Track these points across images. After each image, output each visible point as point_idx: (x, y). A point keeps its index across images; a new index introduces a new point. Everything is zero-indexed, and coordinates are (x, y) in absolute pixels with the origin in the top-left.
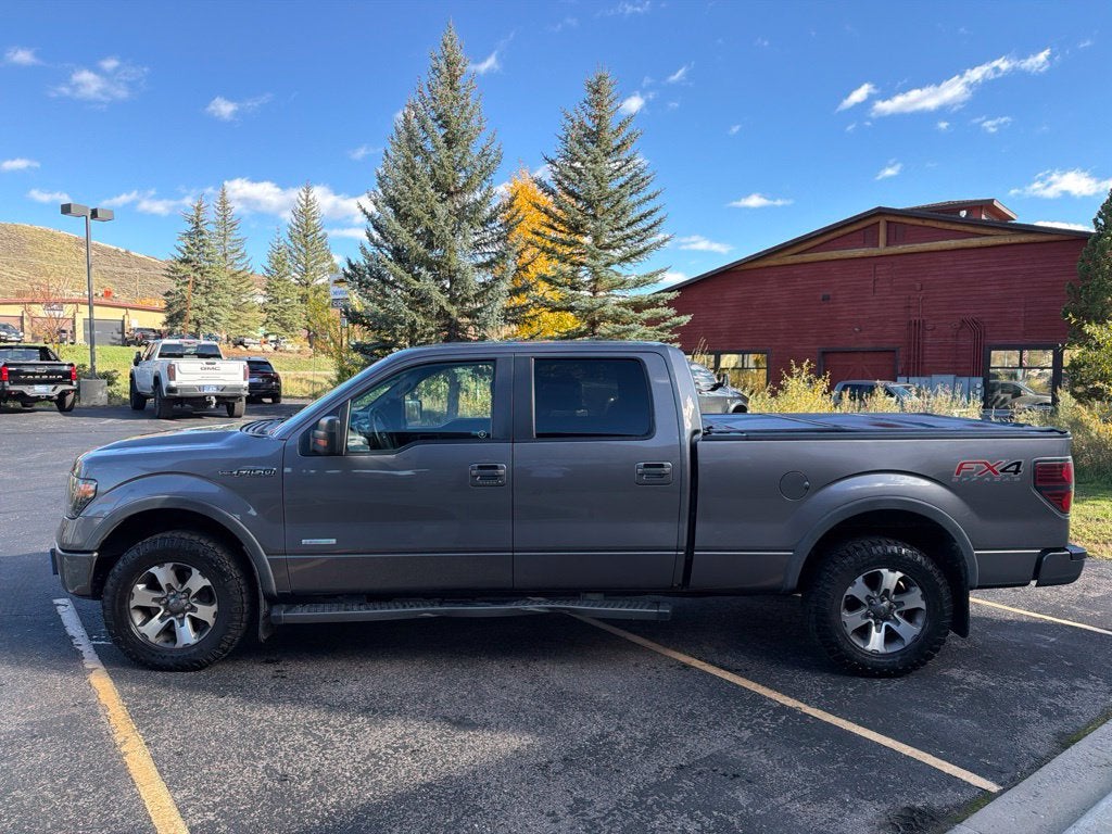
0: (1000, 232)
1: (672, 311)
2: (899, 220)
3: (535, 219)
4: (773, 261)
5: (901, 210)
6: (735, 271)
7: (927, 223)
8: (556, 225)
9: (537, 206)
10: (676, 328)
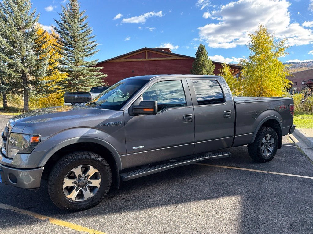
0: (174, 56)
1: (102, 73)
2: (151, 51)
3: (54, 41)
4: (118, 60)
5: (151, 49)
6: (107, 63)
7: (158, 53)
8: (61, 43)
9: (54, 36)
10: (103, 78)
